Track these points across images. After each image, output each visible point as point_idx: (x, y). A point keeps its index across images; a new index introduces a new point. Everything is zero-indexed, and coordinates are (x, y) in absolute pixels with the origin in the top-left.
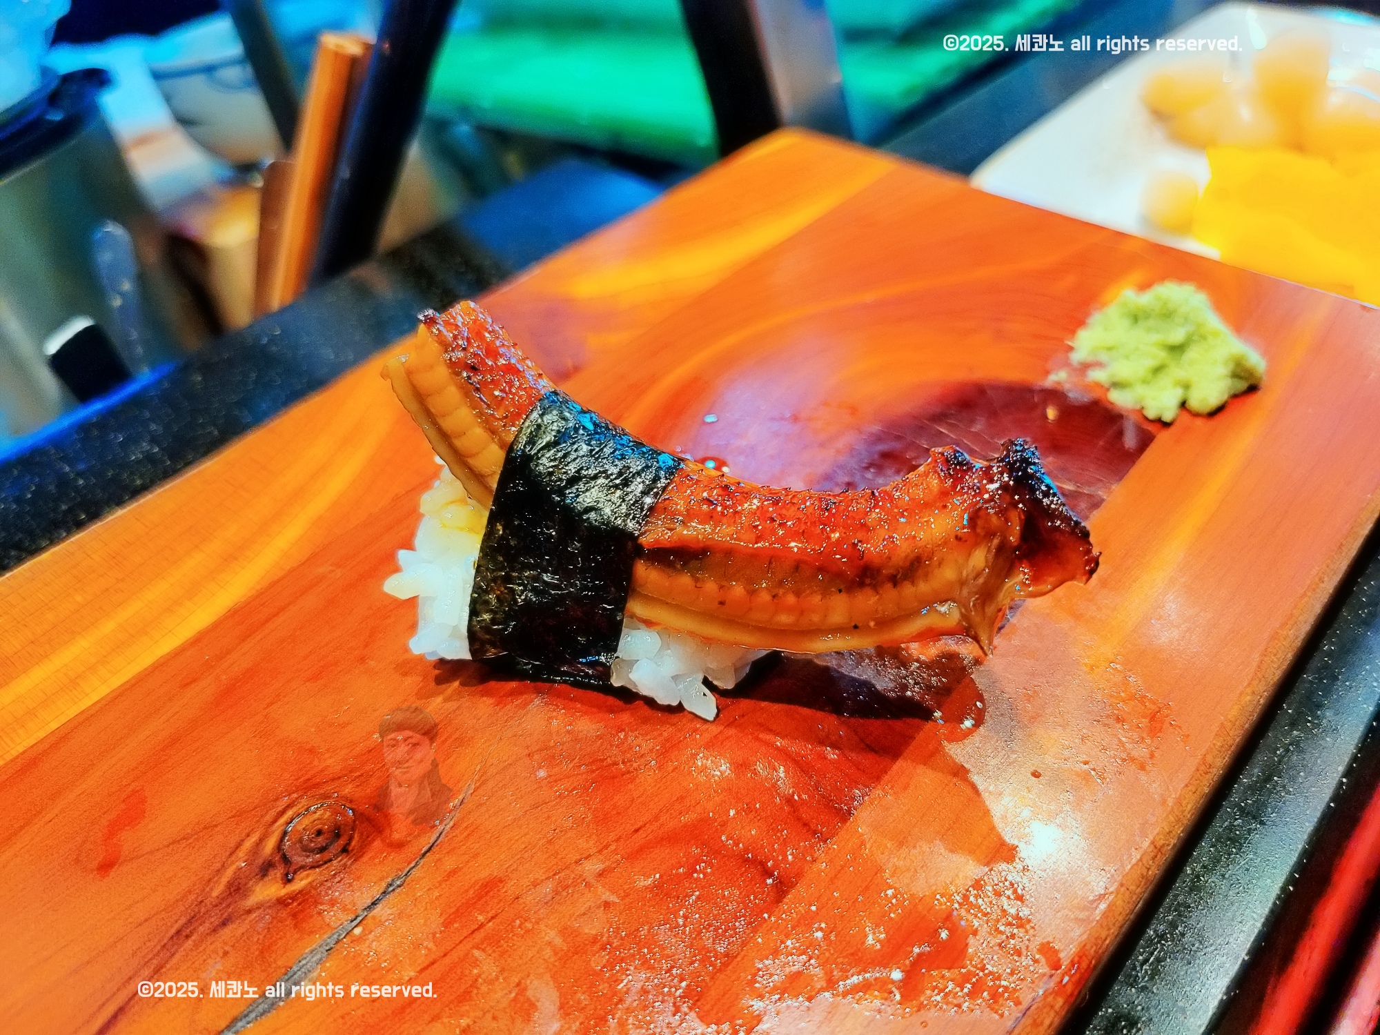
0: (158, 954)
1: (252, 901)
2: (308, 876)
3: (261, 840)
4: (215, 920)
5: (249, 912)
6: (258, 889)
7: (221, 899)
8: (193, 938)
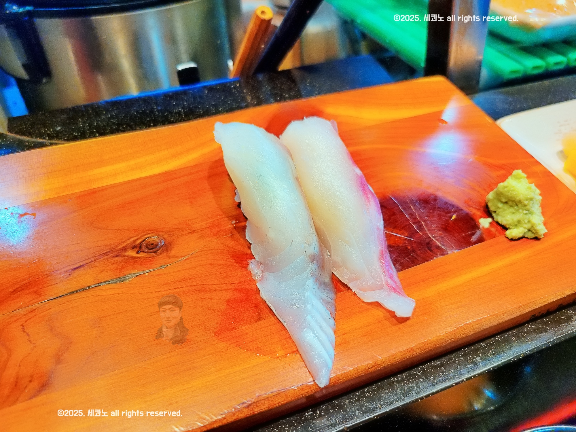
0: (98, 256)
1: (126, 254)
2: (143, 254)
3: (137, 239)
4: (115, 254)
5: (124, 256)
6: (129, 251)
7: (120, 250)
8: (108, 256)
